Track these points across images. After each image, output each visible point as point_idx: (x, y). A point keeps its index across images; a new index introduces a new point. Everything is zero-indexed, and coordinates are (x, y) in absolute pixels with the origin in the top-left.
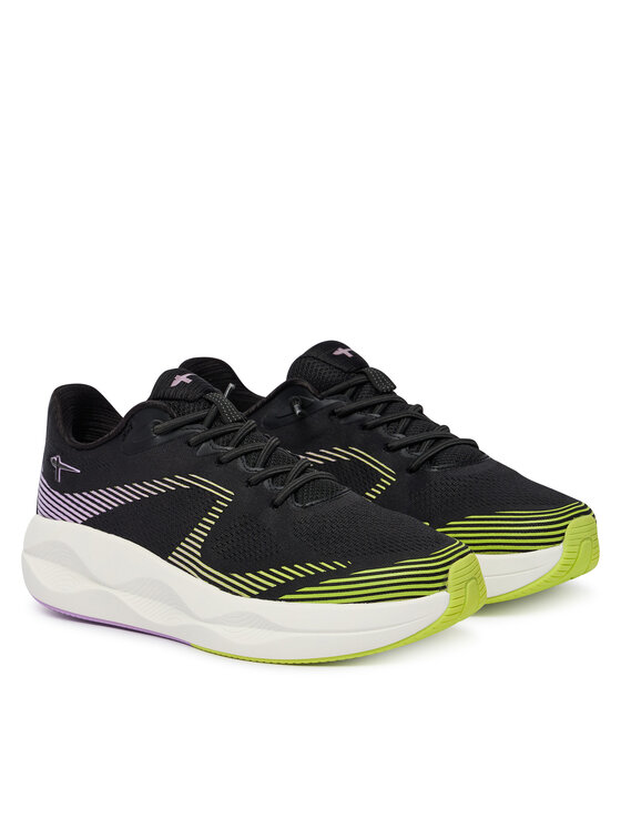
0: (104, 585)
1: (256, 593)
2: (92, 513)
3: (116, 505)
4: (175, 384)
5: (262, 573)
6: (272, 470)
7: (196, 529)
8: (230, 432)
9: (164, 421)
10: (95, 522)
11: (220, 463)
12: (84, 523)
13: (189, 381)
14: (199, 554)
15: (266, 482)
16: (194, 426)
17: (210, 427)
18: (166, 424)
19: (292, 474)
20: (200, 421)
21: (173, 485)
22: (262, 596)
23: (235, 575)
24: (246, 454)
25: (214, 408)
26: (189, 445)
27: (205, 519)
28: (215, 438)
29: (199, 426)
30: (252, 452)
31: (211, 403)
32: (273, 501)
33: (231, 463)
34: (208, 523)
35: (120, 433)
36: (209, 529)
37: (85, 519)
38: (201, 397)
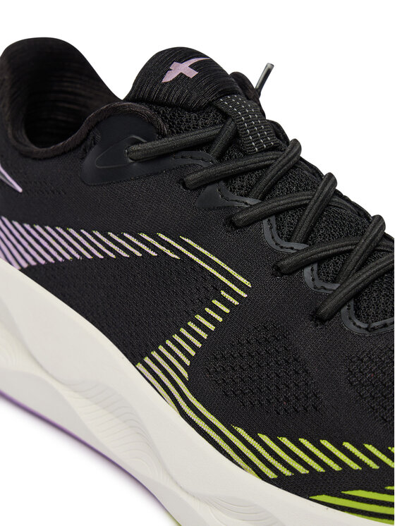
0: (47, 372)
1: (271, 475)
2: (34, 259)
3: (68, 257)
4: (169, 77)
5: (285, 441)
6: (320, 251)
7: (183, 331)
8: (253, 170)
9: (149, 140)
10: (39, 273)
11: (232, 224)
12: (23, 270)
13: (192, 74)
14: (185, 374)
15: (307, 271)
16: (195, 153)
17: (221, 158)
18: (149, 145)
19: (354, 258)
20: (206, 144)
21: (154, 248)
22: (281, 482)
23: (240, 431)
24: (277, 214)
25: (230, 126)
26: (184, 185)
27: (198, 317)
28: (228, 178)
29: (202, 153)
30: (287, 210)
31: (226, 116)
32: (317, 309)
33: (251, 229)
34: (202, 326)
35: (79, 146)
36: (205, 336)
37: (25, 265)
38: (210, 104)
